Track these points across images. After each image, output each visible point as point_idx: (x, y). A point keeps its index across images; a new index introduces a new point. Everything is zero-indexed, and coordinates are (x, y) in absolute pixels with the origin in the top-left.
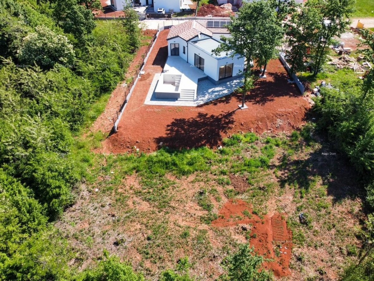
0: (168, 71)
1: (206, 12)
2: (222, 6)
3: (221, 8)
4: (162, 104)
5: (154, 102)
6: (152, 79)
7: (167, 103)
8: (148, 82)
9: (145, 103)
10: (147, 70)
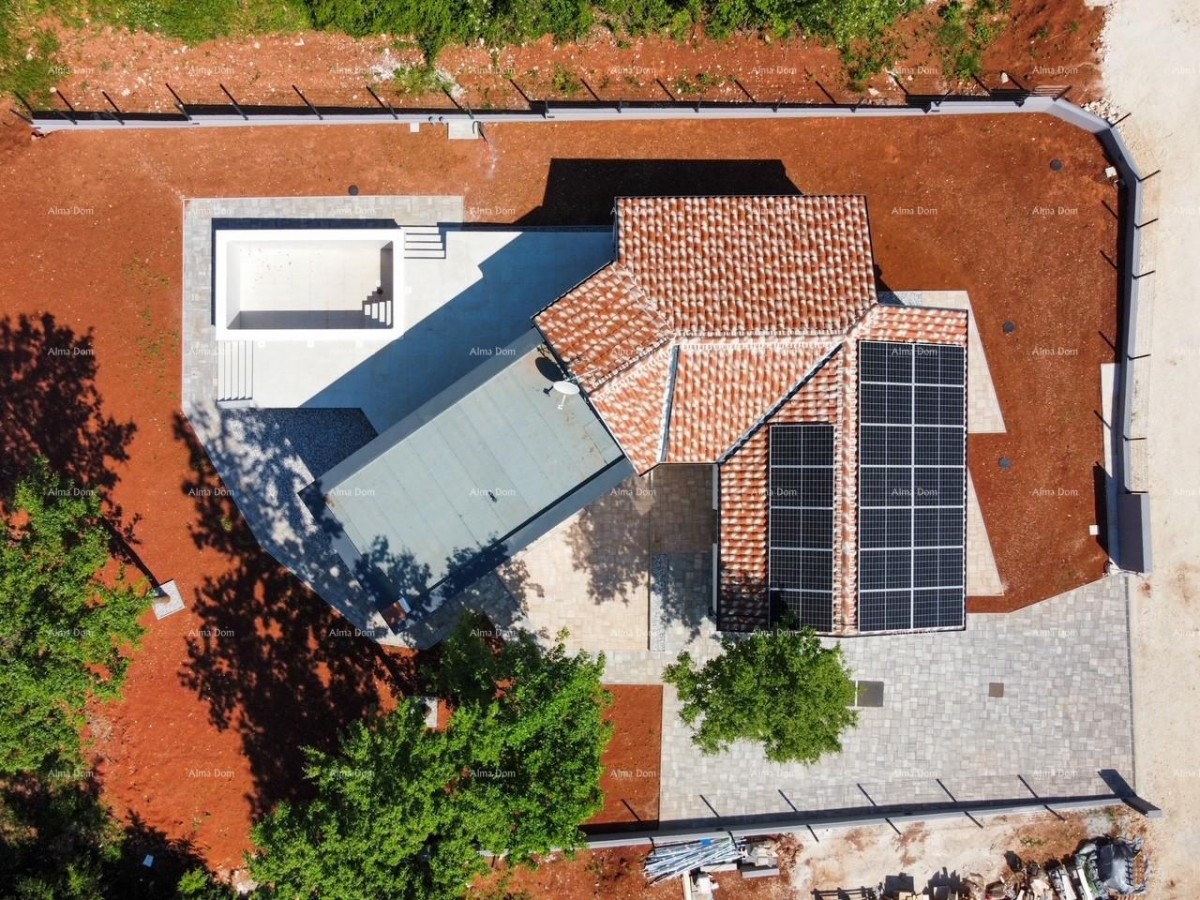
4: (190, 274)
5: (204, 238)
6: (405, 192)
7: (200, 294)
8: (372, 175)
9: (195, 202)
10: (491, 147)
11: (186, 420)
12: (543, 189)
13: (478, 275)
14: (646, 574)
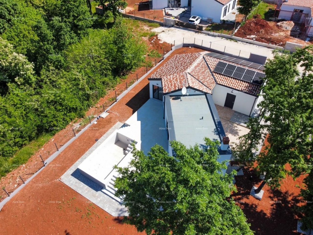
0: (129, 126)
1: (251, 30)
2: (279, 24)
3: (278, 26)
4: (79, 189)
5: (73, 180)
6: (107, 131)
7: (86, 190)
8: (97, 134)
9: (62, 177)
10: (113, 113)
11: (118, 217)
12: (130, 108)
13: (139, 122)
14: (235, 124)
